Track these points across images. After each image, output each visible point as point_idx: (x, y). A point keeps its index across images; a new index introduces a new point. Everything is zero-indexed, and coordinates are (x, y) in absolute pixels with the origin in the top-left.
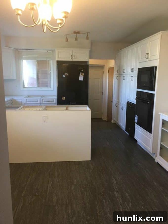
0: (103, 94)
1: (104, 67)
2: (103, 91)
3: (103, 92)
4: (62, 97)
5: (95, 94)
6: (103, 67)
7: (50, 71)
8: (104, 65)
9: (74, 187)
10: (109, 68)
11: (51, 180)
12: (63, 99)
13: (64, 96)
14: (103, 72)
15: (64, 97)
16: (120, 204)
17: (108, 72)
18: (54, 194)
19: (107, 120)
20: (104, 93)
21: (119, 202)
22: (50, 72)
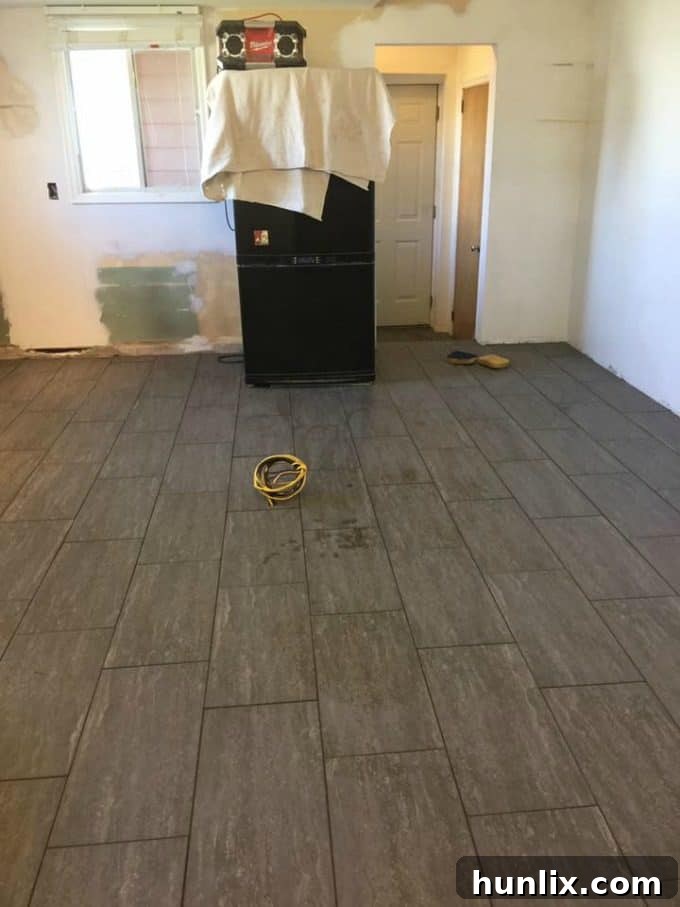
0: (434, 217)
1: (443, 84)
2: (436, 204)
3: (434, 208)
4: (255, 232)
5: (404, 216)
6: (437, 85)
7: (197, 107)
8: (443, 77)
9: (325, 625)
10: (464, 90)
11: (227, 597)
12: (257, 240)
13: (264, 229)
14: (438, 109)
15: (265, 233)
16: (526, 698)
17: (463, 111)
18: (243, 657)
19: (454, 330)
20: (439, 213)
21: (525, 689)
22: (196, 112)
